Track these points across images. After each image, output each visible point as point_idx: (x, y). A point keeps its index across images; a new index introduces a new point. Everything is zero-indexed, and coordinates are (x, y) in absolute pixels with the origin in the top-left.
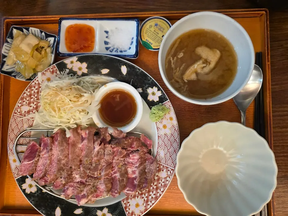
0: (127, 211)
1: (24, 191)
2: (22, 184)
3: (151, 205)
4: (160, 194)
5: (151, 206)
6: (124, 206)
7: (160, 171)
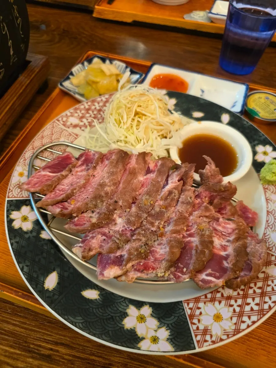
0: (194, 324)
1: (10, 221)
2: (13, 210)
3: (250, 324)
4: (270, 306)
5: (248, 326)
6: (189, 313)
7: (270, 265)
